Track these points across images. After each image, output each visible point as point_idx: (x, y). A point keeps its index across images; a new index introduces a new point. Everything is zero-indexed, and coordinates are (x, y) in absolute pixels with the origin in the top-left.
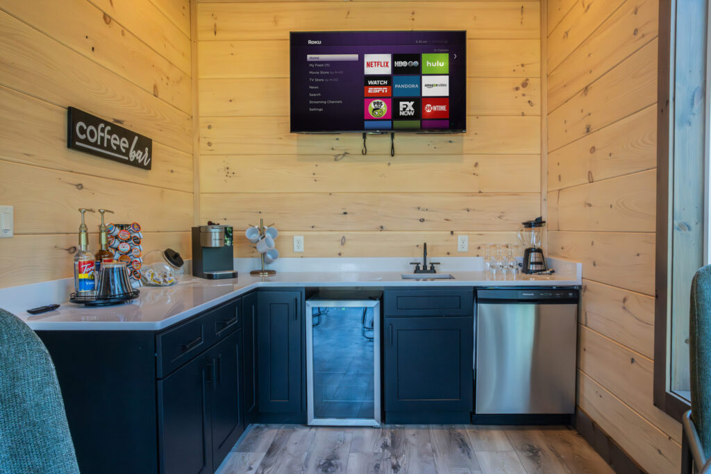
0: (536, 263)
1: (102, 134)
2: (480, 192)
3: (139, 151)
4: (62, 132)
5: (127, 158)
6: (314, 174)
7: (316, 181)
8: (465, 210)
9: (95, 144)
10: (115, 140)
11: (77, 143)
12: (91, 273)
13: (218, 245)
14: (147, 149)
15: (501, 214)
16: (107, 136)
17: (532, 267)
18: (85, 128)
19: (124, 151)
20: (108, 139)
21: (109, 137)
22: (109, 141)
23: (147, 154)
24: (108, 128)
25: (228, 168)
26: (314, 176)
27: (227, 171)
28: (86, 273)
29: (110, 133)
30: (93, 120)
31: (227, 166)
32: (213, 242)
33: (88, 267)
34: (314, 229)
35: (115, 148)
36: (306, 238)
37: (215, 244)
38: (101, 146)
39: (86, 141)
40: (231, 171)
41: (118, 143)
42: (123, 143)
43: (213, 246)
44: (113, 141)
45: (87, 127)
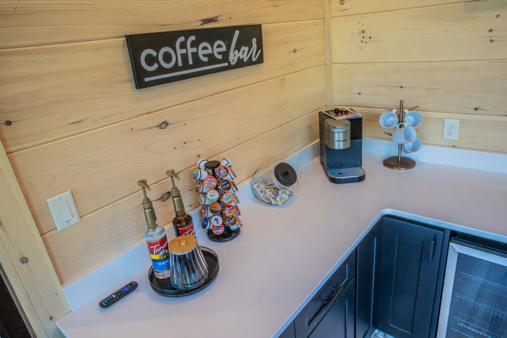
1: (184, 51)
3: (243, 48)
4: (125, 71)
5: (226, 64)
6: (491, 31)
7: (492, 41)
9: (176, 68)
10: (204, 50)
11: (146, 80)
12: (161, 253)
13: (341, 148)
14: (254, 40)
16: (191, 50)
18: (154, 54)
19: (220, 57)
20: (193, 54)
21: (195, 50)
22: (195, 55)
23: (255, 46)
24: (193, 38)
25: (363, 32)
26: (491, 34)
27: (362, 35)
28: (156, 254)
29: (195, 44)
30: (167, 38)
31: (362, 29)
32: (336, 144)
33: (157, 248)
34: (477, 112)
35: (206, 59)
36: (463, 123)
37: (339, 146)
38: (186, 66)
39: (160, 70)
40: (367, 35)
41: (209, 51)
42: (218, 48)
43: (337, 147)
44: (201, 53)
45: (158, 52)
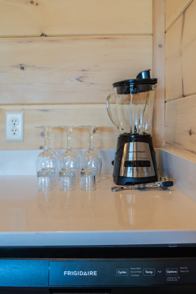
0: (138, 164)
2: (42, 35)
8: (16, 66)
15: (82, 74)
17: (130, 173)
